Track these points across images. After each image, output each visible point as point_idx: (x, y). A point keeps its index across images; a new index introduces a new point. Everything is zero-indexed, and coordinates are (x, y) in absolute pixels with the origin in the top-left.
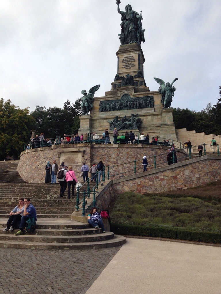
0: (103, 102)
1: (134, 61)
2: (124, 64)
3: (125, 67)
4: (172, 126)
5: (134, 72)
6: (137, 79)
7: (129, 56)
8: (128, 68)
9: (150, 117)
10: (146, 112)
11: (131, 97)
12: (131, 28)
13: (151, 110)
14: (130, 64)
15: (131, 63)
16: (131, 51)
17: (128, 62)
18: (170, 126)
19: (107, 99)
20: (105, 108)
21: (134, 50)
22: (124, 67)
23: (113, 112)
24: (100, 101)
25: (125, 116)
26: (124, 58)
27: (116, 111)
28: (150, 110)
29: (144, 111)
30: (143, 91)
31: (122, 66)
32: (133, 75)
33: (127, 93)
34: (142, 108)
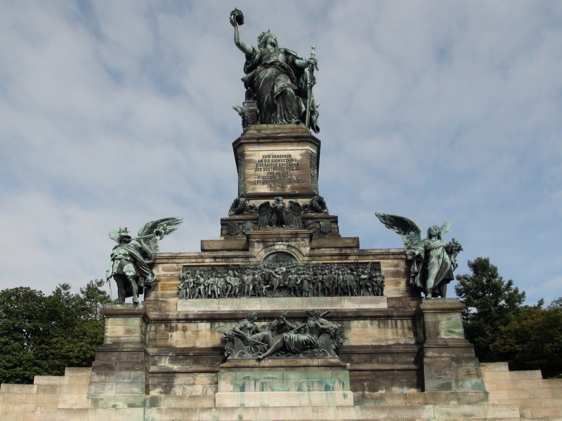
0: (195, 268)
1: (298, 169)
2: (263, 173)
3: (265, 182)
5: (297, 196)
7: (277, 153)
8: (278, 185)
10: (357, 306)
11: (301, 260)
12: (280, 84)
13: (377, 302)
14: (281, 174)
15: (286, 172)
16: (288, 140)
17: (275, 169)
19: (209, 261)
20: (202, 287)
21: (296, 138)
22: (262, 180)
23: (235, 300)
24: (184, 266)
25: (284, 315)
26: (261, 158)
27: (244, 299)
31: (257, 180)
33: (282, 246)
34: (341, 295)
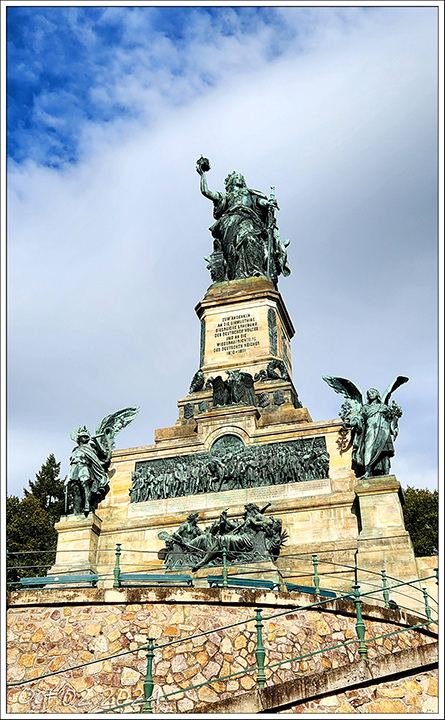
1: (256, 329)
2: (223, 339)
3: (224, 349)
4: (400, 546)
5: (255, 362)
6: (268, 384)
7: (235, 314)
8: (236, 350)
9: (318, 512)
10: (300, 494)
11: (248, 442)
12: (242, 233)
13: (320, 486)
14: (240, 338)
15: (245, 335)
16: (245, 298)
17: (233, 333)
18: (393, 546)
19: (161, 455)
20: (152, 486)
21: (254, 294)
22: (220, 347)
24: (137, 463)
25: (224, 513)
26: (221, 322)
27: (191, 496)
28: (315, 487)
29: (292, 493)
30: (288, 423)
31: (217, 347)
32: (253, 371)
33: (230, 429)
34: (285, 482)
